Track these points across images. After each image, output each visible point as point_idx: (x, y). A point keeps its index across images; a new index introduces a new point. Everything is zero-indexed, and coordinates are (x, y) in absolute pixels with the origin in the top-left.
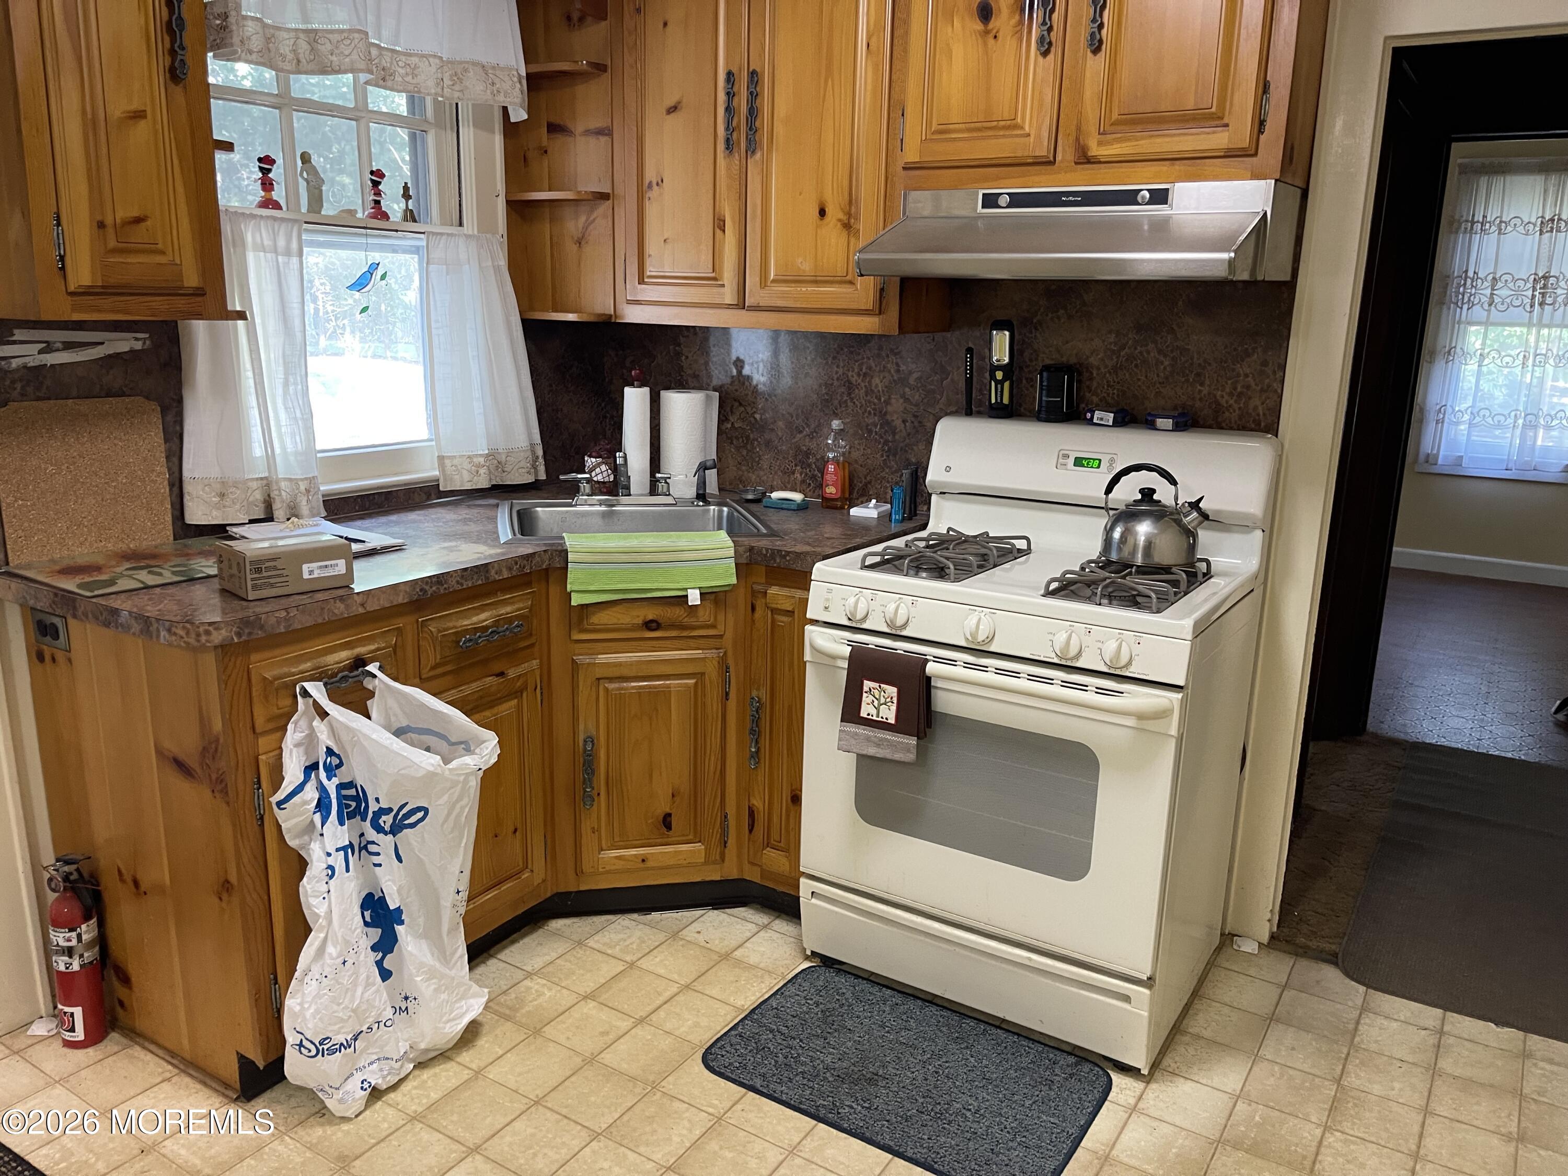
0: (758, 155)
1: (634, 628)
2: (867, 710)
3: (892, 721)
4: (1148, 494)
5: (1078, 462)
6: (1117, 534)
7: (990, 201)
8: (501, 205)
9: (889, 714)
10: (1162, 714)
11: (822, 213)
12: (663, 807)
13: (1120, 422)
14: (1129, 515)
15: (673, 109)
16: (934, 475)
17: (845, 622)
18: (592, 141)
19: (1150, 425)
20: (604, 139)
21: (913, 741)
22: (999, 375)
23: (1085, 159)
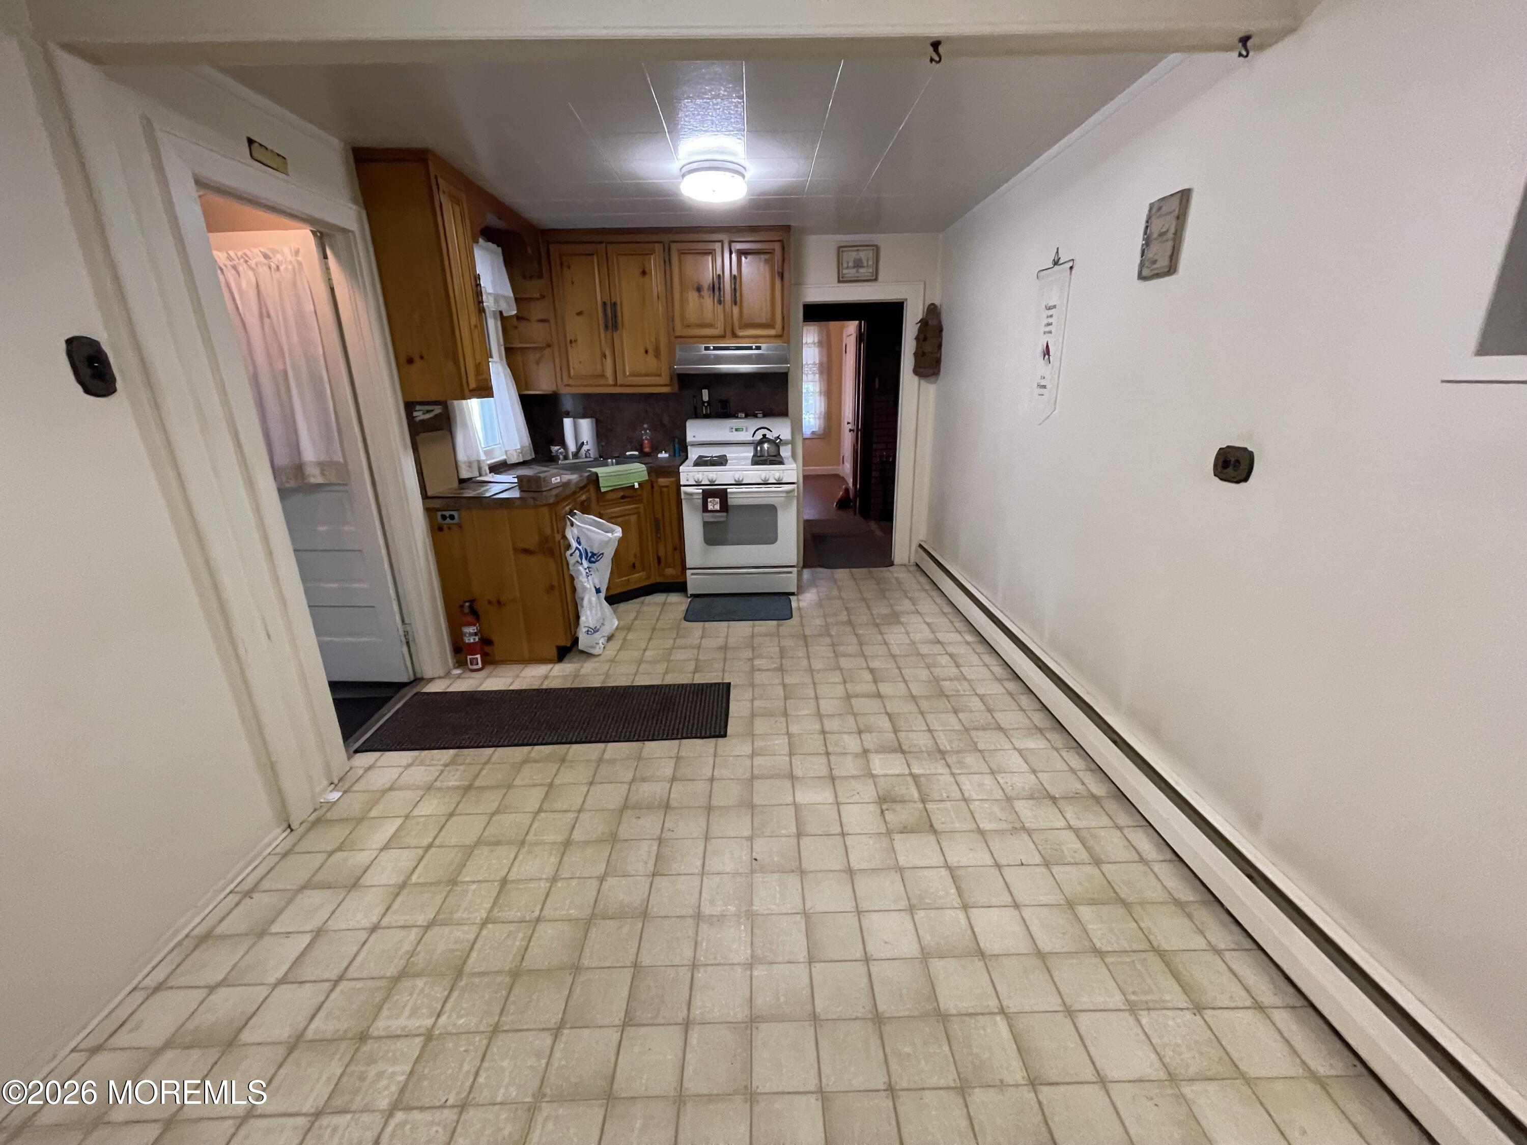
0: (618, 332)
1: (616, 499)
2: (710, 507)
3: (718, 508)
4: (764, 436)
5: (736, 430)
6: (759, 448)
7: (707, 349)
8: (503, 348)
9: (717, 507)
10: (793, 491)
11: (646, 352)
12: (632, 560)
13: (747, 416)
14: (761, 442)
15: (579, 314)
16: (689, 438)
17: (695, 483)
18: (540, 325)
19: (755, 416)
20: (546, 324)
21: (725, 514)
22: (706, 404)
23: (735, 336)
